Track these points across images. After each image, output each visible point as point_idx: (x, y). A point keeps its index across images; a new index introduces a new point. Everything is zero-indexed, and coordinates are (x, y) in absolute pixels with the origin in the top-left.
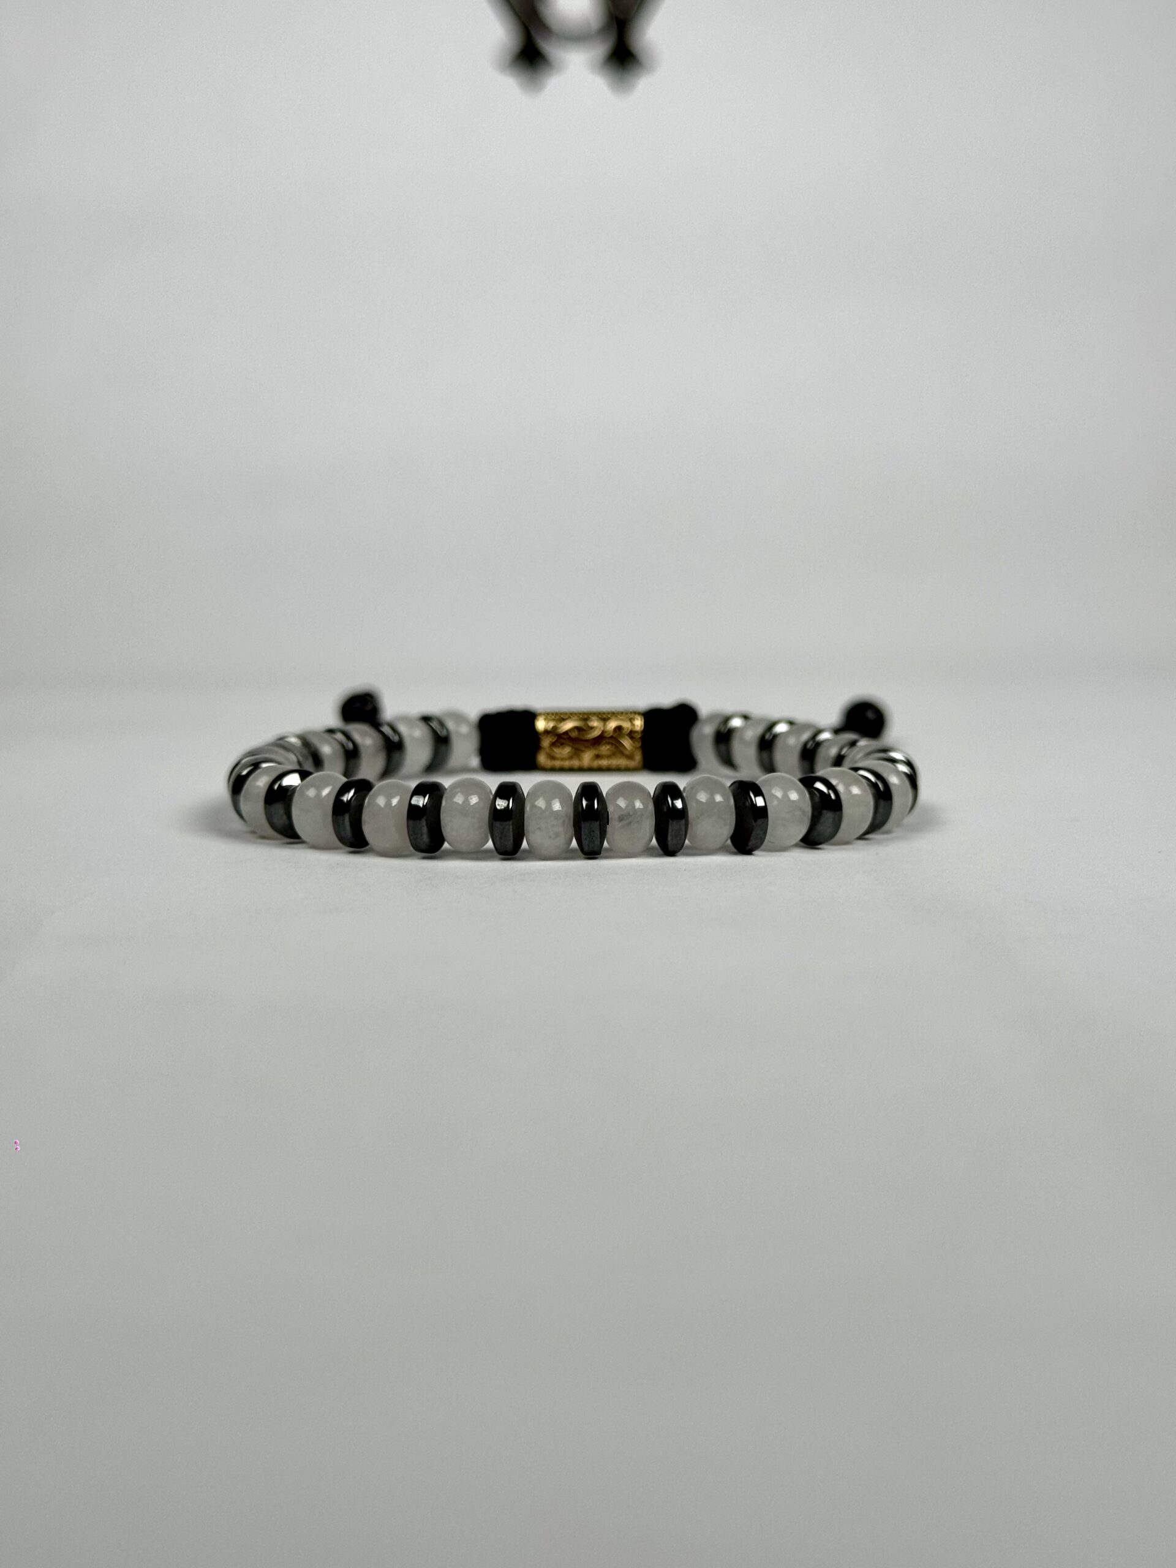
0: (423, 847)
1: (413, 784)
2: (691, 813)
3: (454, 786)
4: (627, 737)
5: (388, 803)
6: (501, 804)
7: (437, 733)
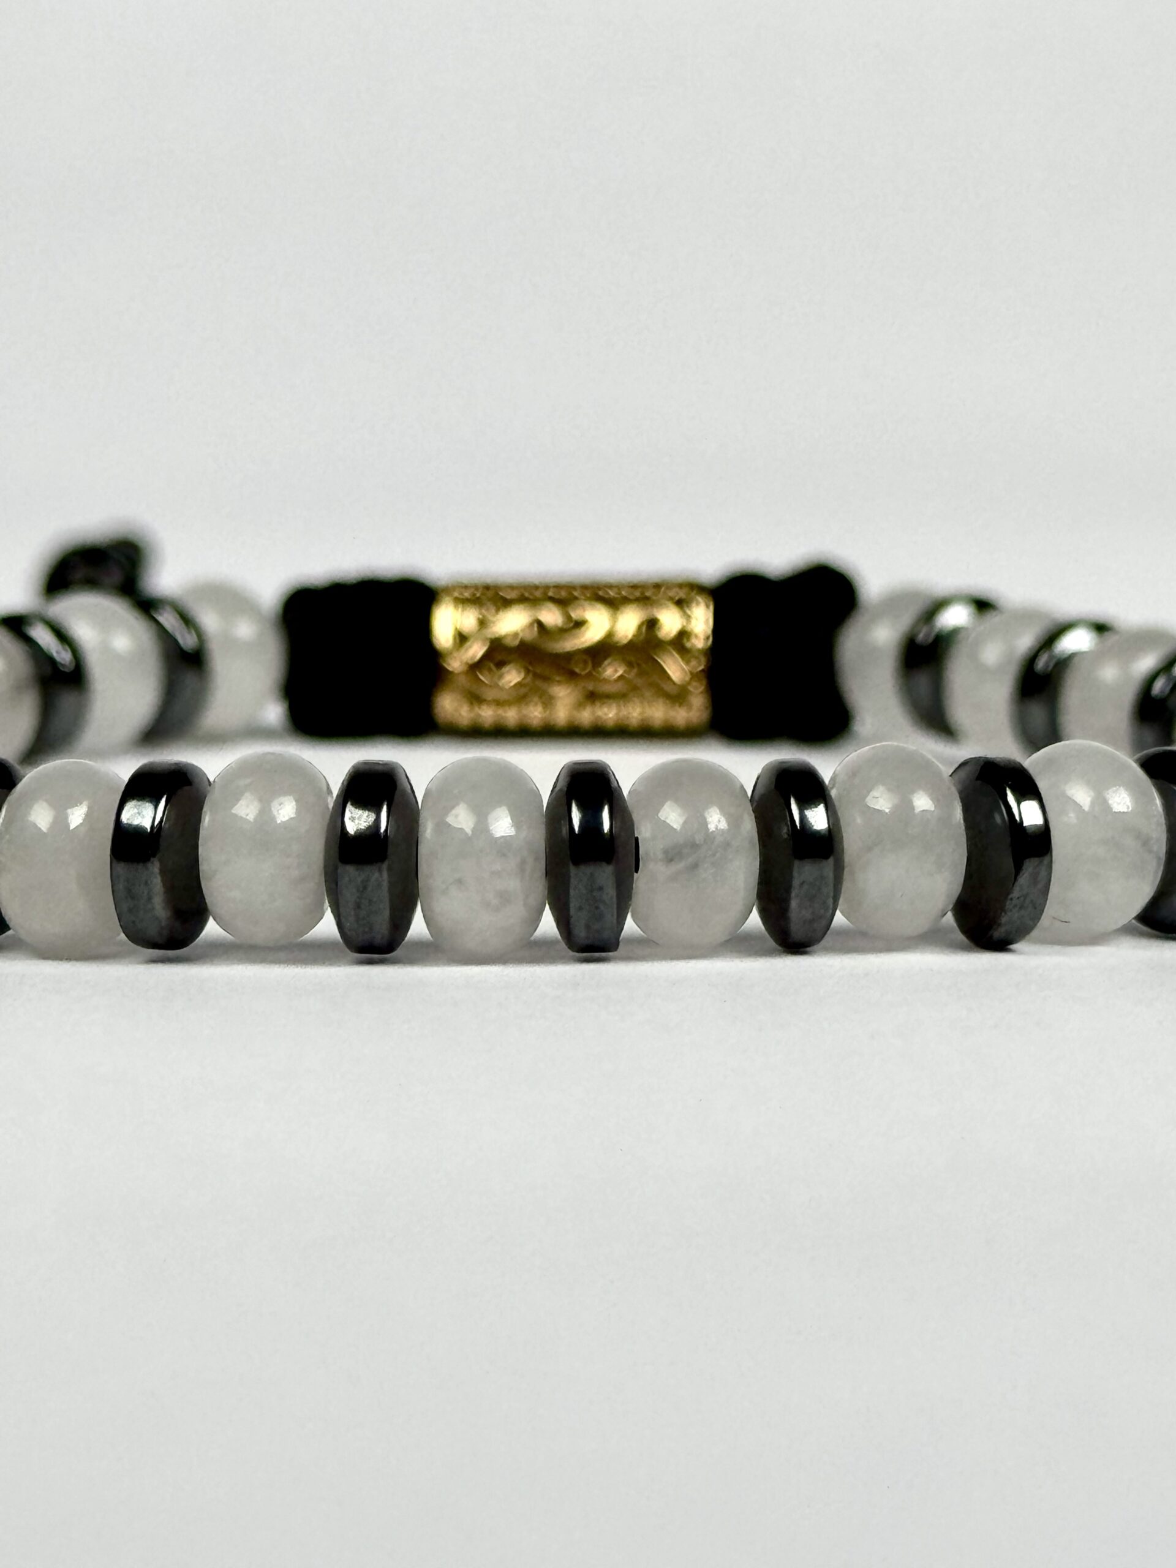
0: (152, 931)
1: (125, 770)
2: (851, 842)
3: (231, 775)
4: (670, 648)
5: (60, 821)
6: (357, 820)
7: (176, 641)
